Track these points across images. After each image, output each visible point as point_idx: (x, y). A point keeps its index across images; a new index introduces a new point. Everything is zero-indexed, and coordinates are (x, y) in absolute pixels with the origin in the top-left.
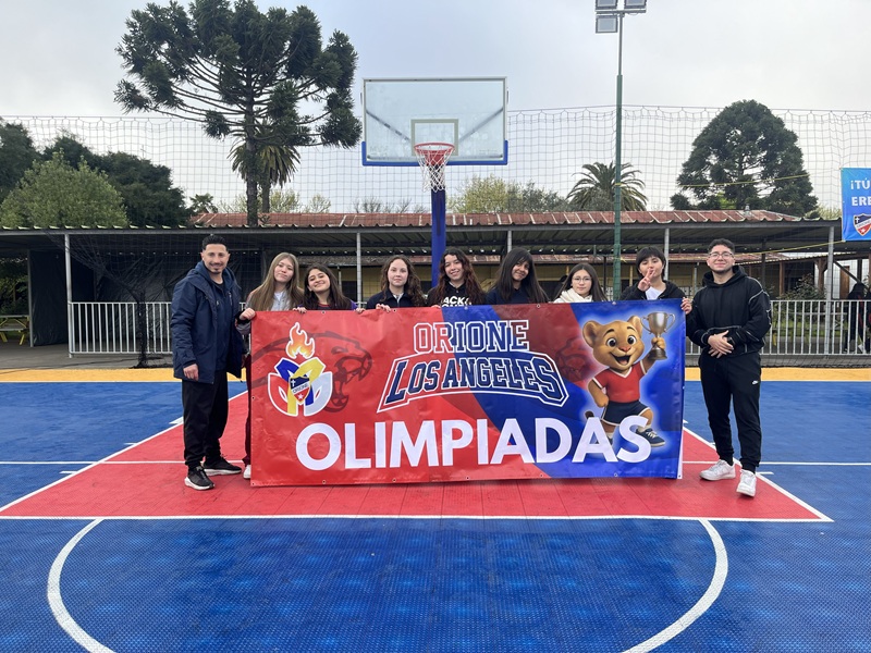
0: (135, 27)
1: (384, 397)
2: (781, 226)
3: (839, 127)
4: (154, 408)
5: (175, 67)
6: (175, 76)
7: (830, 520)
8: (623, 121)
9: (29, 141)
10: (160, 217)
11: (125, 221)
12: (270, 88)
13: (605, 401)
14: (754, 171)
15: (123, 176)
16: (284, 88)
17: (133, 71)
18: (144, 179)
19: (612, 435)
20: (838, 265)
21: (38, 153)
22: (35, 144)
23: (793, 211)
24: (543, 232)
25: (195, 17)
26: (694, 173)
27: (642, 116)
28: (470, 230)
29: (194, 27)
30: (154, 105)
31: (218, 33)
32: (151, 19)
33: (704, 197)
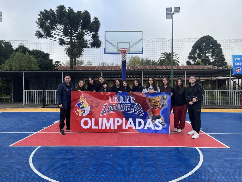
0: (41, 16)
1: (102, 112)
2: (217, 70)
3: (232, 44)
4: (49, 118)
5: (51, 26)
6: (51, 29)
7: (230, 148)
8: (173, 42)
9: (12, 46)
10: (47, 67)
11: (38, 68)
12: (77, 32)
13: (152, 115)
14: (209, 55)
15: (37, 56)
16: (81, 32)
17: (40, 28)
18: (42, 57)
19: (153, 123)
20: (233, 81)
21: (14, 50)
22: (13, 47)
23: (220, 66)
24: (152, 71)
25: (57, 13)
26: (192, 55)
27: (178, 41)
29: (57, 16)
30: (45, 37)
31: (63, 18)
32: (45, 14)
33: (195, 62)
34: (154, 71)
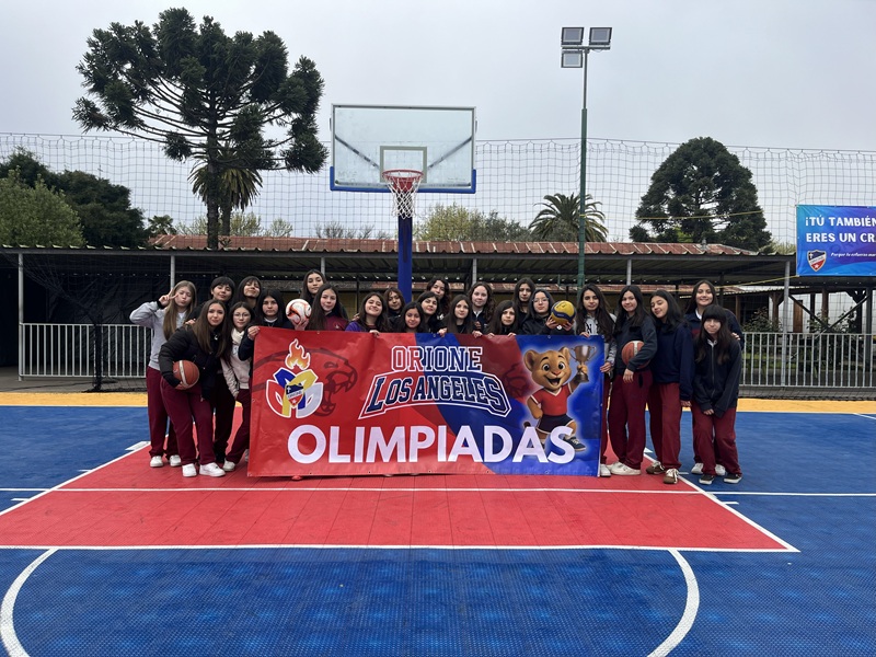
0: (98, 46)
1: (365, 406)
2: (739, 260)
3: (796, 165)
4: (109, 433)
7: (796, 550)
10: (116, 237)
11: (80, 241)
13: (540, 414)
14: (709, 206)
16: (249, 112)
18: (101, 200)
19: (544, 442)
20: (793, 299)
23: (747, 246)
24: (507, 260)
25: (159, 38)
26: (652, 206)
27: (606, 150)
28: (436, 257)
29: (158, 48)
30: (113, 124)
32: (113, 38)
33: (663, 230)
34: (516, 258)
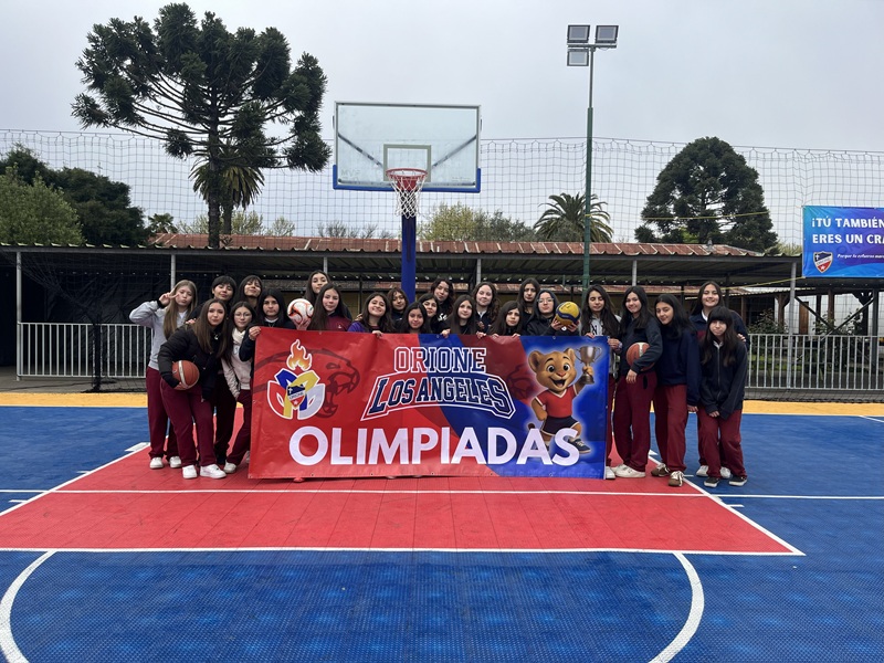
0: (98, 41)
1: (367, 408)
2: (745, 261)
3: (803, 166)
4: (108, 434)
5: (137, 83)
6: (136, 93)
7: (801, 554)
8: (593, 153)
11: (79, 239)
13: (544, 416)
15: (79, 193)
16: (250, 109)
17: (93, 86)
18: (100, 197)
20: (799, 300)
23: (753, 247)
24: (512, 261)
25: (160, 34)
26: (658, 207)
28: (440, 257)
29: (159, 43)
30: (113, 121)
31: (184, 51)
32: (113, 34)
33: (668, 230)
34: (520, 258)
